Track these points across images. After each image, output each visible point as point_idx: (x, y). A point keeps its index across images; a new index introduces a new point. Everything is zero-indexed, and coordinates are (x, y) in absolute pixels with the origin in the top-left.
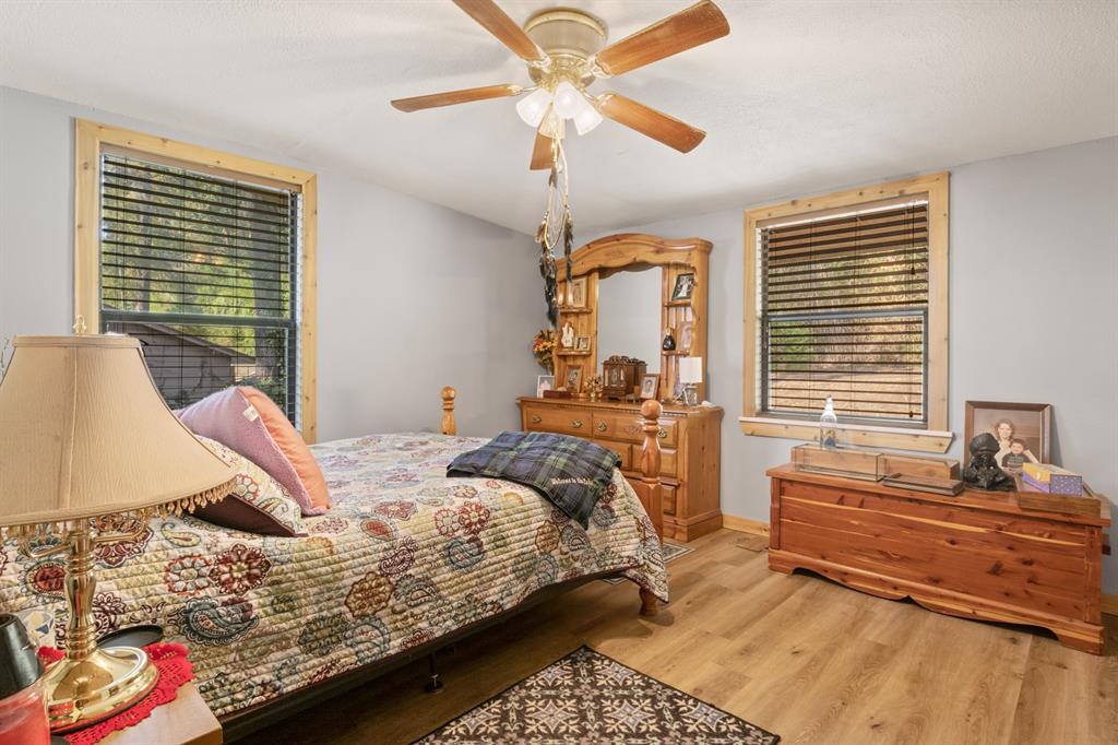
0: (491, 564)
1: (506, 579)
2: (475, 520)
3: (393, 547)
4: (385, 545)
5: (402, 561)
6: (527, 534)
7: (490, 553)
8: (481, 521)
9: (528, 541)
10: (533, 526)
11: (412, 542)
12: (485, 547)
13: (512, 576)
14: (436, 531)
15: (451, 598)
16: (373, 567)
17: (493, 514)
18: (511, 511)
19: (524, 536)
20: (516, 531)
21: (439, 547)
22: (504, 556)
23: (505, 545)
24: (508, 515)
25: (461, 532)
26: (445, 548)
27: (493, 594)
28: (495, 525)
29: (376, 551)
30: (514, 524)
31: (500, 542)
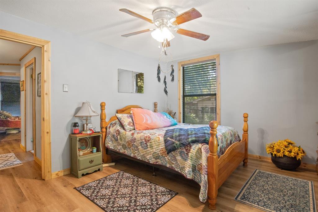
0: (148, 151)
1: (151, 156)
2: (147, 139)
3: (132, 138)
4: (132, 137)
5: (134, 141)
6: (158, 149)
7: (149, 148)
8: (148, 140)
9: (158, 150)
10: (160, 147)
11: (136, 138)
12: (148, 146)
13: (152, 156)
14: (139, 138)
15: (141, 153)
16: (130, 140)
17: (151, 140)
18: (155, 141)
19: (157, 148)
20: (155, 146)
21: (140, 141)
22: (151, 151)
23: (152, 148)
24: (154, 142)
25: (143, 140)
26: (140, 142)
27: (148, 157)
28: (151, 143)
29: (130, 137)
30: (155, 144)
31: (151, 147)
